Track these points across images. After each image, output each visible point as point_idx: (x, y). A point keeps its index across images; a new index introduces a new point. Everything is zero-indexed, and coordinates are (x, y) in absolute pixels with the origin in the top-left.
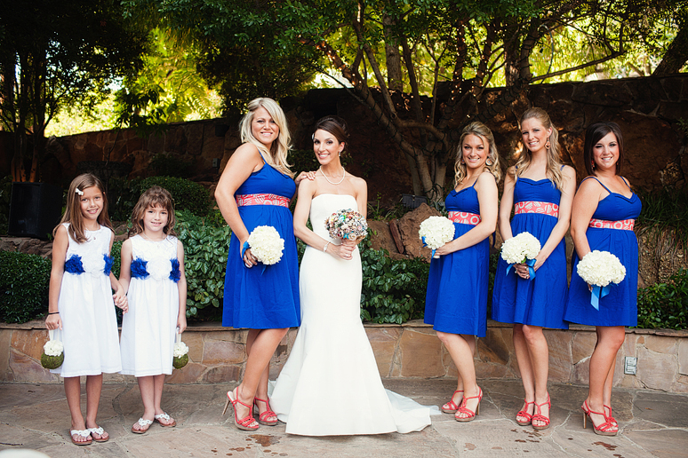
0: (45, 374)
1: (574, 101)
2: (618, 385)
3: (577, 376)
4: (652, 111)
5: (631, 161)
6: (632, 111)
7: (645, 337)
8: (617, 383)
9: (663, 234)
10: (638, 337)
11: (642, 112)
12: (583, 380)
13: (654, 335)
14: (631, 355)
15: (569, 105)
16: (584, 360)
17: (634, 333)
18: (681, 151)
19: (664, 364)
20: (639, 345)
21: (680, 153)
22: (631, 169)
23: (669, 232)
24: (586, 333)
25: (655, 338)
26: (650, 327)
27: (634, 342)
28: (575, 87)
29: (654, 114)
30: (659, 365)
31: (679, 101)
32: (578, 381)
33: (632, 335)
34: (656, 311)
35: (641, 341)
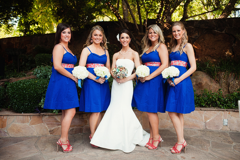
0: (3, 134)
1: (195, 27)
2: (221, 130)
3: (206, 127)
4: (223, 31)
5: (215, 49)
6: (216, 31)
7: (231, 112)
8: (220, 129)
9: (230, 75)
10: (228, 112)
11: (219, 31)
12: (208, 128)
13: (234, 111)
14: (226, 119)
15: (193, 29)
16: (208, 121)
17: (227, 110)
18: (233, 45)
19: (238, 121)
20: (229, 115)
21: (233, 46)
22: (215, 51)
23: (232, 74)
24: (209, 111)
25: (234, 112)
26: (232, 108)
27: (227, 114)
28: (195, 22)
29: (224, 32)
30: (236, 122)
31: (232, 27)
32: (206, 128)
33: (227, 111)
34: (233, 102)
35: (229, 114)
